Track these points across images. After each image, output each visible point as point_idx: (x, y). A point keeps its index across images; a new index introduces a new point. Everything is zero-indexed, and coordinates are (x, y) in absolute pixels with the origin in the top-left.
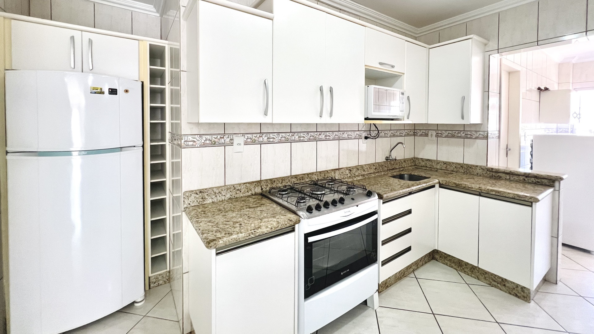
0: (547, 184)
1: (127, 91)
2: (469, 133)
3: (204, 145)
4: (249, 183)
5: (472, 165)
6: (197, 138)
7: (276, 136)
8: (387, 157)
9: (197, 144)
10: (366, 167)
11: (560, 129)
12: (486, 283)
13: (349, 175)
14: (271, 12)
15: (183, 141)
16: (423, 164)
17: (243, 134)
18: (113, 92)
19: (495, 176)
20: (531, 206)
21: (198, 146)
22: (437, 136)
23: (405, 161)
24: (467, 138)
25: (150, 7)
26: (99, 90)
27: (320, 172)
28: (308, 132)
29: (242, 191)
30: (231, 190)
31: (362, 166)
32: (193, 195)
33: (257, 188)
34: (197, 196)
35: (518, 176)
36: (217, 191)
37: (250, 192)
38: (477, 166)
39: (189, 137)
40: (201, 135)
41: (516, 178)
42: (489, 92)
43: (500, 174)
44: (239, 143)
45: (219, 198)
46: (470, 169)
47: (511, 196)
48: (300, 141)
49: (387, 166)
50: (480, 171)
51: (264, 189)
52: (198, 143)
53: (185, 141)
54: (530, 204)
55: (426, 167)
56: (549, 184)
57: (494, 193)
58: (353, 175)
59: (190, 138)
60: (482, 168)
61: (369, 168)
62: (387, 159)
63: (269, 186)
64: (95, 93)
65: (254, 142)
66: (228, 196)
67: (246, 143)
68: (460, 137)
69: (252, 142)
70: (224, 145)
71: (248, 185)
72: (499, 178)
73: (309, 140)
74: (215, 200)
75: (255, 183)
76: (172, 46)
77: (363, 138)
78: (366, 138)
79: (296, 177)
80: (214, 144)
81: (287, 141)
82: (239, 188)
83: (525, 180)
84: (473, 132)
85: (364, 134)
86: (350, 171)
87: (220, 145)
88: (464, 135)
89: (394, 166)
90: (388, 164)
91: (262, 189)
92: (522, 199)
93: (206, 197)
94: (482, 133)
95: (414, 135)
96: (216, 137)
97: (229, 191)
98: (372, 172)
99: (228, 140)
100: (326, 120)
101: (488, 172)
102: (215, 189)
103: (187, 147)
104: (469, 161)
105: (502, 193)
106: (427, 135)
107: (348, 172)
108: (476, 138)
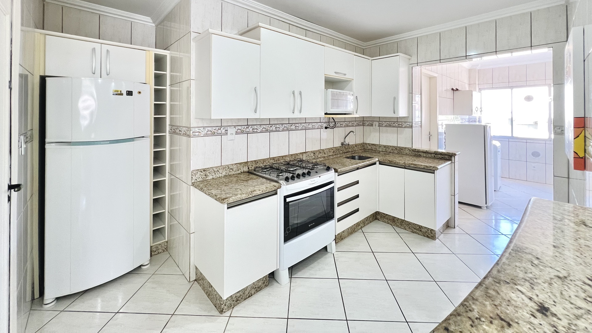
0: (447, 159)
1: (140, 93)
2: (400, 123)
3: (206, 135)
4: (239, 164)
5: (403, 148)
6: (202, 130)
7: (259, 127)
8: (342, 143)
9: (201, 134)
10: (326, 151)
11: (471, 119)
12: (410, 231)
13: (313, 157)
14: (259, 39)
15: (191, 132)
16: (369, 147)
17: (235, 126)
18: (130, 93)
19: (417, 155)
20: (434, 173)
21: (202, 136)
22: (379, 126)
23: (356, 146)
24: (399, 127)
25: (148, 19)
26: (119, 93)
27: (292, 155)
28: (282, 124)
29: (234, 170)
30: (226, 169)
31: (323, 150)
32: (199, 173)
33: (245, 167)
34: (202, 174)
35: (431, 154)
36: (216, 170)
37: (240, 171)
38: (406, 148)
40: (204, 127)
41: (430, 155)
42: (412, 93)
43: (420, 153)
44: (232, 133)
45: (217, 175)
46: (402, 150)
47: (422, 167)
48: (276, 131)
49: (342, 150)
50: (407, 152)
51: (250, 168)
53: (193, 132)
54: (433, 171)
55: (372, 150)
56: (448, 159)
57: (413, 166)
58: (316, 157)
59: (197, 130)
60: (409, 149)
61: (328, 152)
62: (342, 144)
63: (254, 166)
64: (116, 94)
65: (242, 132)
66: (224, 174)
67: (237, 133)
68: (394, 127)
70: (221, 135)
71: (238, 165)
72: (420, 156)
73: (283, 130)
74: (214, 177)
75: (243, 164)
76: (172, 55)
77: (324, 128)
78: (326, 128)
79: (273, 158)
80: (213, 134)
81: (267, 131)
82: (232, 167)
83: (435, 156)
84: (403, 123)
85: (325, 125)
86: (314, 154)
87: (218, 135)
88: (397, 125)
89: (348, 150)
90: (343, 148)
91: (249, 168)
92: (429, 168)
93: (208, 174)
94: (408, 123)
95: (363, 125)
96: (215, 128)
97: (224, 170)
98: (331, 154)
99: (224, 131)
100: (297, 115)
101: (413, 152)
102: (214, 169)
103: (195, 136)
104: (401, 144)
105: (417, 165)
106: (372, 125)
107: (312, 154)
108: (405, 127)
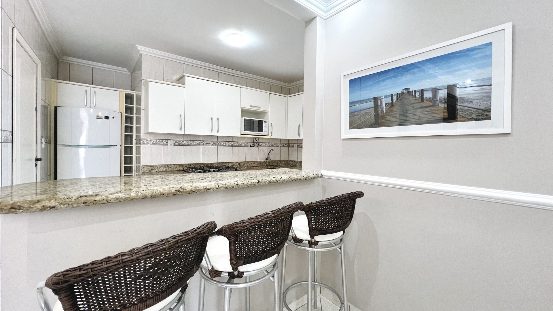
1: (113, 118)
3: (152, 144)
4: (176, 164)
6: (149, 141)
7: (192, 142)
8: (266, 158)
10: (251, 163)
14: (185, 84)
15: (142, 142)
16: (291, 163)
17: (173, 140)
18: (107, 118)
22: (298, 147)
23: (280, 162)
25: (126, 70)
26: (100, 117)
28: (212, 141)
29: (172, 168)
30: (166, 167)
31: (248, 162)
33: (180, 167)
34: (149, 168)
37: (176, 169)
39: (145, 140)
44: (171, 144)
45: (160, 170)
49: (266, 163)
52: (149, 143)
55: (293, 165)
58: (241, 166)
63: (187, 167)
64: (98, 118)
66: (164, 169)
67: (175, 145)
69: (178, 144)
70: (163, 145)
73: (212, 145)
79: (204, 164)
80: (157, 144)
81: (199, 145)
85: (250, 144)
86: (239, 164)
87: (161, 145)
89: (272, 164)
91: (183, 168)
93: (153, 169)
95: (288, 147)
96: (158, 140)
98: (255, 165)
99: (165, 142)
100: (215, 133)
102: (157, 166)
103: (144, 144)
